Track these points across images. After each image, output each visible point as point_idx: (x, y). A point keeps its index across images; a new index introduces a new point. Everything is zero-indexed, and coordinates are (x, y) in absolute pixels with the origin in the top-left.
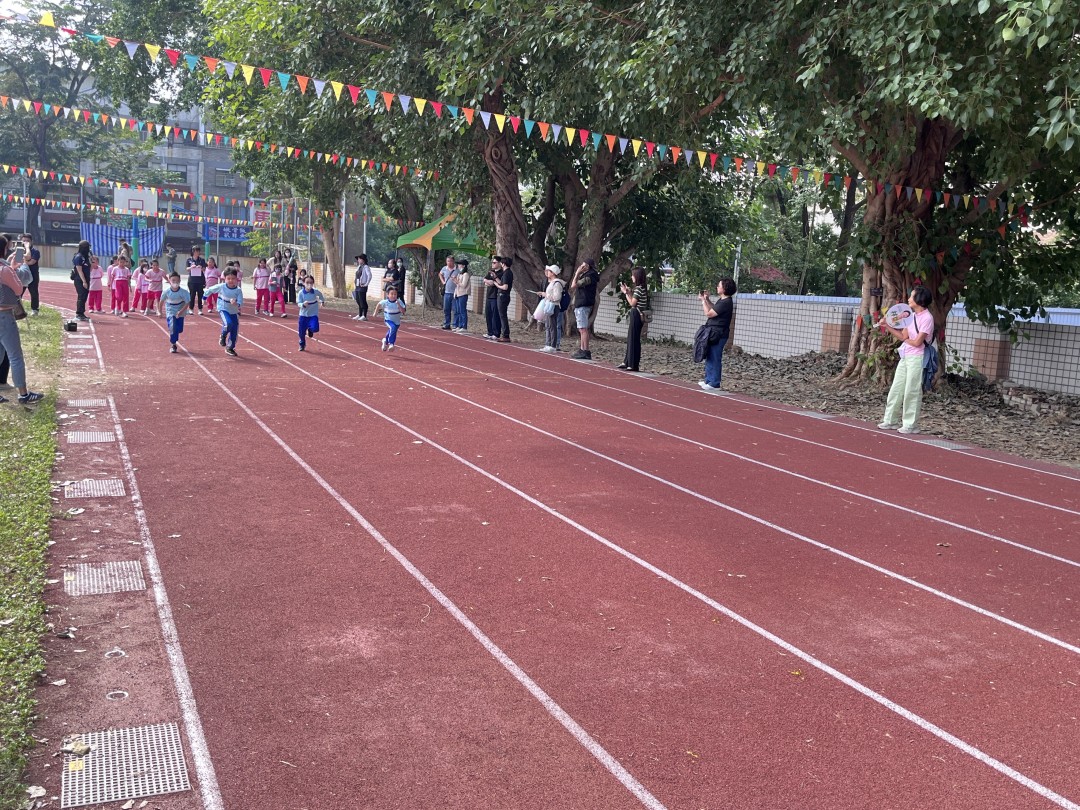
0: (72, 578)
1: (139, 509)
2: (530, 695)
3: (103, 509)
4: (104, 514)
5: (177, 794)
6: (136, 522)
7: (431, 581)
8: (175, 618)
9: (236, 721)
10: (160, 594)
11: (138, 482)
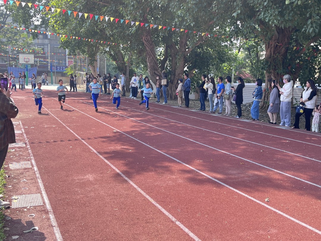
0: (11, 165)
1: (30, 150)
2: (133, 187)
3: (19, 150)
4: (19, 151)
5: (40, 206)
6: (29, 153)
7: (112, 164)
8: (40, 173)
9: (55, 193)
10: (36, 168)
11: (29, 143)
